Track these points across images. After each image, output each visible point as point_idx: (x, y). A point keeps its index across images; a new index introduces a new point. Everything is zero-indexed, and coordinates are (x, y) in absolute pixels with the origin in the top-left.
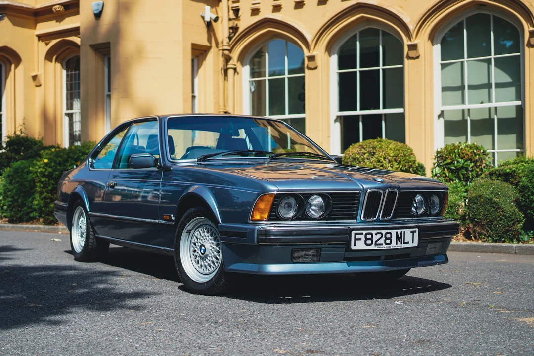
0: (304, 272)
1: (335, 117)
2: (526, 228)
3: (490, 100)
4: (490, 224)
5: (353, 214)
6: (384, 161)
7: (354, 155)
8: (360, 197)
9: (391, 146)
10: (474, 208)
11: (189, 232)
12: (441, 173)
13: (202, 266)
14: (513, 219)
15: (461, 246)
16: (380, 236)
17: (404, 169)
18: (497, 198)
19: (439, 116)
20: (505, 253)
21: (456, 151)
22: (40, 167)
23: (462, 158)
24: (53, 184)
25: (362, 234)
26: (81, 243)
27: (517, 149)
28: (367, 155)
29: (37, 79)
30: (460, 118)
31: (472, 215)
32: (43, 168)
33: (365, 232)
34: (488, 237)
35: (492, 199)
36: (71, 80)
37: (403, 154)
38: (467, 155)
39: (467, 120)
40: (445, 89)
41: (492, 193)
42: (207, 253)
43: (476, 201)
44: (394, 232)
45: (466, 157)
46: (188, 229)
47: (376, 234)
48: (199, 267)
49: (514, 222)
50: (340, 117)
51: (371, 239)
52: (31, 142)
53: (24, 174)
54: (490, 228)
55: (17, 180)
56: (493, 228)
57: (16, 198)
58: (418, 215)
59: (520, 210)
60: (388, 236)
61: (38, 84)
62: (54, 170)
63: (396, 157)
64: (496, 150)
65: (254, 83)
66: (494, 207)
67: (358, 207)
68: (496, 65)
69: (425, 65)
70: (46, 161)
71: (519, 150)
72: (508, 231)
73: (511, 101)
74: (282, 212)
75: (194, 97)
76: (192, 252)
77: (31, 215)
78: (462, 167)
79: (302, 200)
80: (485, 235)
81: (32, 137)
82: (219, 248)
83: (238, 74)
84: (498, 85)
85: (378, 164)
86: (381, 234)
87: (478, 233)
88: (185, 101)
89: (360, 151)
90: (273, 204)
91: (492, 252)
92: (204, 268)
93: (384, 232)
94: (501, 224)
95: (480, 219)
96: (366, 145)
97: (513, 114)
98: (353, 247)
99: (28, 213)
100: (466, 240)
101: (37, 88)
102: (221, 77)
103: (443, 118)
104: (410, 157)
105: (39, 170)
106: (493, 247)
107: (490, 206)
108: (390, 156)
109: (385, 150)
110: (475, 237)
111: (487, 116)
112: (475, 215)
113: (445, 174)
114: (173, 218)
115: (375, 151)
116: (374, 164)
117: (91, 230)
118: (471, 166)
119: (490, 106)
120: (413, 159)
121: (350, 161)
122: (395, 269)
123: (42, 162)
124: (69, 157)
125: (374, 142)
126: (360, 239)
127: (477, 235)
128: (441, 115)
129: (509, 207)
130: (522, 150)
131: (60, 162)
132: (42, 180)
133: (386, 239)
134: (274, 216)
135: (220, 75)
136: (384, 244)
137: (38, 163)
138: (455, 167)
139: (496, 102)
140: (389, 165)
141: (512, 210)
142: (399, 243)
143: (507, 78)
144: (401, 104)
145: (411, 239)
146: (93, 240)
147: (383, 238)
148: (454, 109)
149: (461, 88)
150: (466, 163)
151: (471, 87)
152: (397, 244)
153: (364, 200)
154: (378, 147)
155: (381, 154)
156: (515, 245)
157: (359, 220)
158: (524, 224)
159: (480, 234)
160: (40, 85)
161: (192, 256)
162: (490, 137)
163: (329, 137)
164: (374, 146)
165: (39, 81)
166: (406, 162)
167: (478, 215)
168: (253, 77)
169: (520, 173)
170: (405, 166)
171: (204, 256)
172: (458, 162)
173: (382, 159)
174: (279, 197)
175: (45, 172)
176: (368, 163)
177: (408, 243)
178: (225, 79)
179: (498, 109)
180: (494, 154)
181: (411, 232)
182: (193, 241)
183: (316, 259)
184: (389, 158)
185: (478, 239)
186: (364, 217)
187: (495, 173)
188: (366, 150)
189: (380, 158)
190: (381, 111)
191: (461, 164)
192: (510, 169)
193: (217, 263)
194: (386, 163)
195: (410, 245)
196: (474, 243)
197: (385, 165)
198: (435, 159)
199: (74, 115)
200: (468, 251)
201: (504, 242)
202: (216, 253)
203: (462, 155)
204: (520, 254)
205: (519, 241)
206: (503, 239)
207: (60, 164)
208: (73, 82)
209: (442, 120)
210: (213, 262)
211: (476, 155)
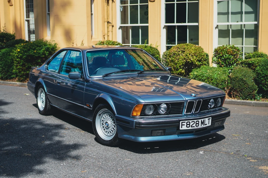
0: (157, 140)
1: (163, 26)
2: (258, 93)
3: (241, 21)
4: (241, 91)
5: (181, 111)
6: (189, 56)
7: (174, 52)
8: (184, 104)
9: (193, 48)
10: (234, 83)
11: (100, 115)
12: (217, 61)
13: (106, 131)
14: (253, 89)
15: (227, 102)
16: (194, 123)
17: (199, 59)
18: (245, 78)
19: (216, 28)
20: (248, 105)
21: (225, 50)
22: (16, 53)
23: (227, 54)
24: (23, 62)
25: (185, 122)
26: (42, 106)
27: (254, 45)
28: (181, 52)
29: (10, 2)
30: (226, 29)
31: (233, 86)
32: (18, 54)
33: (186, 121)
34: (240, 97)
35: (243, 79)
36: (28, 3)
37: (198, 52)
38: (230, 52)
39: (230, 30)
40: (219, 14)
41: (243, 75)
42: (109, 126)
43: (235, 80)
44: (200, 120)
45: (230, 53)
46: (99, 113)
47: (192, 122)
48: (105, 132)
49: (253, 90)
50: (166, 26)
51: (189, 124)
52: (9, 35)
53: (7, 56)
54: (241, 93)
55: (4, 59)
56: (243, 93)
57: (4, 68)
58: (211, 108)
59: (256, 84)
60: (197, 122)
61: (11, 5)
62: (23, 55)
63: (195, 53)
64: (244, 46)
65: (122, 7)
66: (243, 83)
67: (183, 109)
68: (245, 3)
69: (209, 2)
70: (19, 50)
71: (255, 46)
72: (250, 94)
73: (252, 21)
74: (147, 112)
75: (92, 14)
76: (101, 124)
77: (12, 76)
78: (228, 58)
79: (156, 106)
80: (238, 96)
81: (9, 33)
82: (115, 124)
83: (114, 2)
84: (246, 13)
85: (186, 57)
86: (194, 122)
87: (235, 95)
88: (87, 17)
89: (177, 50)
90: (143, 109)
91: (242, 105)
92: (107, 133)
93: (195, 121)
94: (246, 91)
95: (236, 88)
96: (180, 47)
97: (253, 28)
98: (181, 129)
99: (10, 76)
100: (229, 97)
101: (11, 7)
102: (106, 4)
103: (218, 29)
104: (202, 54)
105: (15, 55)
106: (243, 102)
107: (241, 82)
108: (192, 53)
109: (190, 49)
110: (234, 97)
111: (240, 28)
112: (234, 86)
113: (219, 61)
114: (91, 107)
115: (185, 50)
116: (184, 57)
117: (48, 101)
118: (232, 58)
119: (241, 24)
120: (203, 54)
121: (172, 55)
122: (200, 136)
123: (17, 51)
124: (30, 48)
125: (184, 45)
126: (184, 125)
127: (235, 96)
128: (217, 27)
129: (251, 82)
130: (257, 46)
131: (26, 50)
132: (17, 60)
133: (196, 124)
134: (143, 114)
135: (105, 3)
136: (195, 126)
137: (15, 51)
138: (224, 58)
139: (245, 22)
140: (192, 57)
141: (252, 84)
142: (202, 125)
143: (250, 9)
144: (197, 21)
145: (208, 122)
146: (49, 105)
147: (195, 124)
148: (224, 24)
149: (227, 13)
150: (229, 56)
151: (232, 13)
152: (201, 126)
153: (186, 105)
154: (186, 48)
155: (188, 52)
156: (253, 101)
157: (183, 114)
158: (258, 91)
159: (236, 95)
160: (12, 5)
161: (102, 127)
162: (241, 38)
163: (160, 36)
164: (184, 48)
165: (12, 3)
166: (200, 56)
167: (235, 86)
168: (122, 4)
169: (256, 64)
170: (200, 58)
171: (108, 127)
172: (226, 56)
173: (188, 54)
174: (145, 106)
175: (18, 56)
176: (181, 56)
177: (206, 124)
178: (107, 5)
179: (245, 25)
180: (242, 47)
181: (208, 119)
182: (102, 119)
183: (163, 134)
184: (192, 54)
185: (235, 98)
186: (186, 113)
187: (244, 63)
188: (180, 50)
189: (187, 54)
190: (187, 24)
191: (227, 57)
192: (252, 61)
193: (114, 131)
194: (190, 57)
195: (208, 125)
196: (233, 100)
197: (189, 58)
198: (214, 52)
199: (30, 21)
200: (230, 104)
201: (248, 100)
202: (113, 127)
203: (228, 52)
204: (255, 106)
205: (255, 99)
206: (247, 98)
207: (26, 52)
208: (29, 4)
209: (217, 29)
210: (112, 131)
211: (234, 52)
